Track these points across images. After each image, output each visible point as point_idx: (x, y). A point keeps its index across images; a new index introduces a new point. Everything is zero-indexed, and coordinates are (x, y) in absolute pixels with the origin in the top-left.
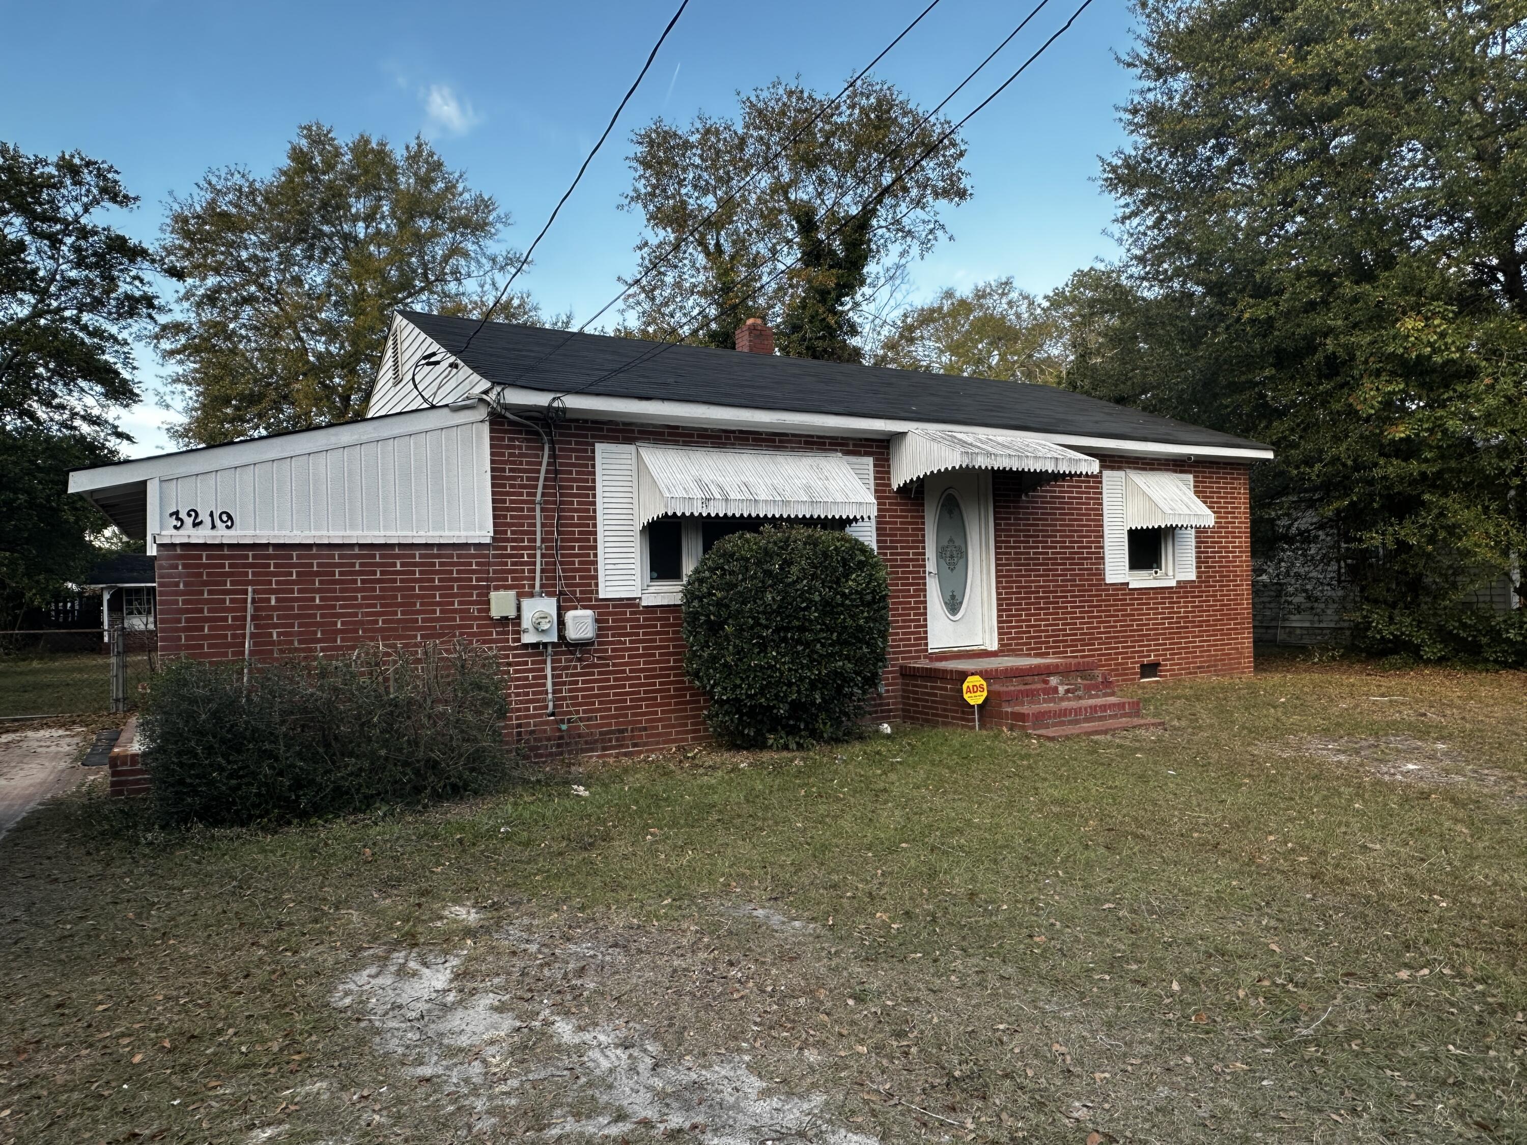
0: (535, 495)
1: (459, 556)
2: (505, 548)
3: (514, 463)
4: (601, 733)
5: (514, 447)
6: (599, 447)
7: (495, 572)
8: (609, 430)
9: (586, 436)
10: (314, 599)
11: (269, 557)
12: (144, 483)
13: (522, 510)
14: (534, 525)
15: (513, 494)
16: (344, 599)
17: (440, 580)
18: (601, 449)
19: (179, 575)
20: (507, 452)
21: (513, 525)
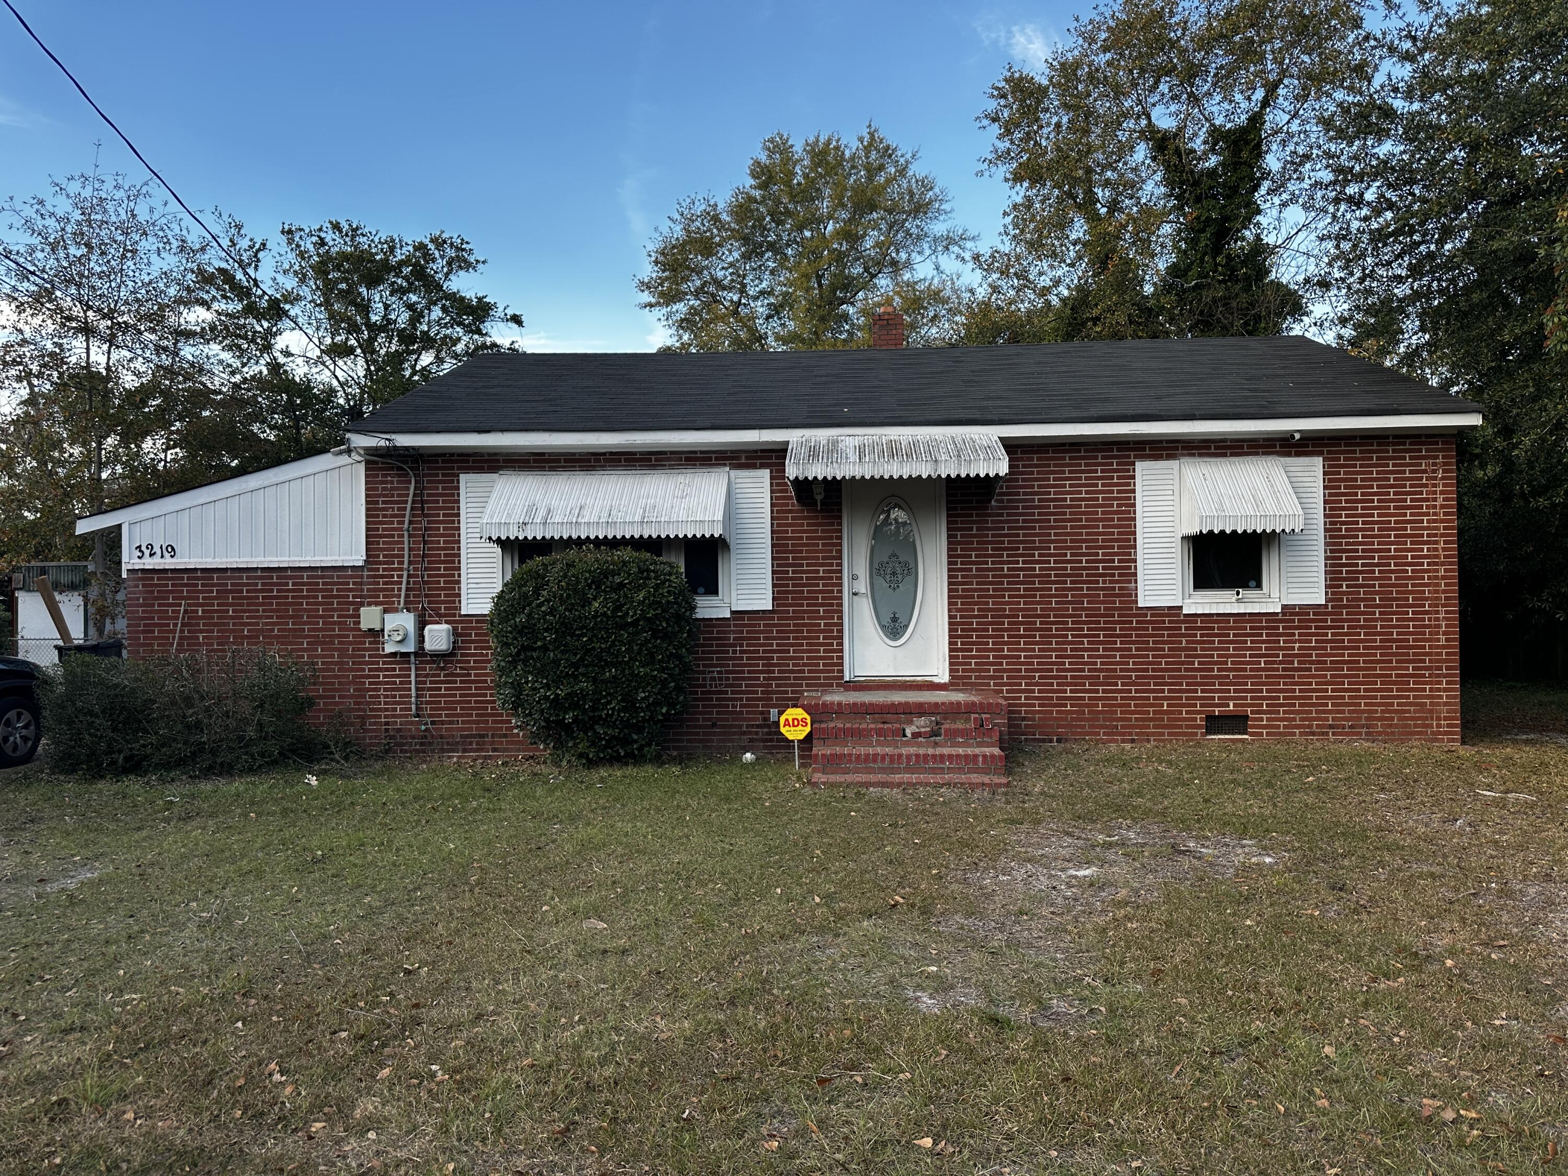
0: (403, 522)
1: (338, 577)
2: (378, 570)
3: (386, 496)
4: (461, 736)
5: (386, 482)
6: (463, 477)
7: (368, 590)
8: (474, 461)
9: (453, 468)
10: (228, 611)
11: (198, 578)
12: (119, 526)
13: (393, 536)
14: (403, 549)
15: (385, 523)
16: (249, 611)
17: (323, 597)
18: (465, 480)
19: (140, 592)
20: (380, 486)
21: (385, 549)
